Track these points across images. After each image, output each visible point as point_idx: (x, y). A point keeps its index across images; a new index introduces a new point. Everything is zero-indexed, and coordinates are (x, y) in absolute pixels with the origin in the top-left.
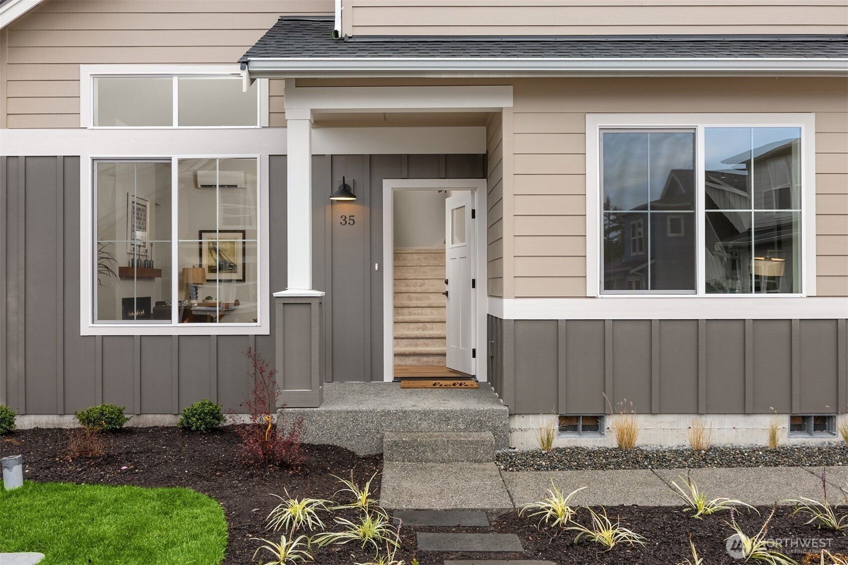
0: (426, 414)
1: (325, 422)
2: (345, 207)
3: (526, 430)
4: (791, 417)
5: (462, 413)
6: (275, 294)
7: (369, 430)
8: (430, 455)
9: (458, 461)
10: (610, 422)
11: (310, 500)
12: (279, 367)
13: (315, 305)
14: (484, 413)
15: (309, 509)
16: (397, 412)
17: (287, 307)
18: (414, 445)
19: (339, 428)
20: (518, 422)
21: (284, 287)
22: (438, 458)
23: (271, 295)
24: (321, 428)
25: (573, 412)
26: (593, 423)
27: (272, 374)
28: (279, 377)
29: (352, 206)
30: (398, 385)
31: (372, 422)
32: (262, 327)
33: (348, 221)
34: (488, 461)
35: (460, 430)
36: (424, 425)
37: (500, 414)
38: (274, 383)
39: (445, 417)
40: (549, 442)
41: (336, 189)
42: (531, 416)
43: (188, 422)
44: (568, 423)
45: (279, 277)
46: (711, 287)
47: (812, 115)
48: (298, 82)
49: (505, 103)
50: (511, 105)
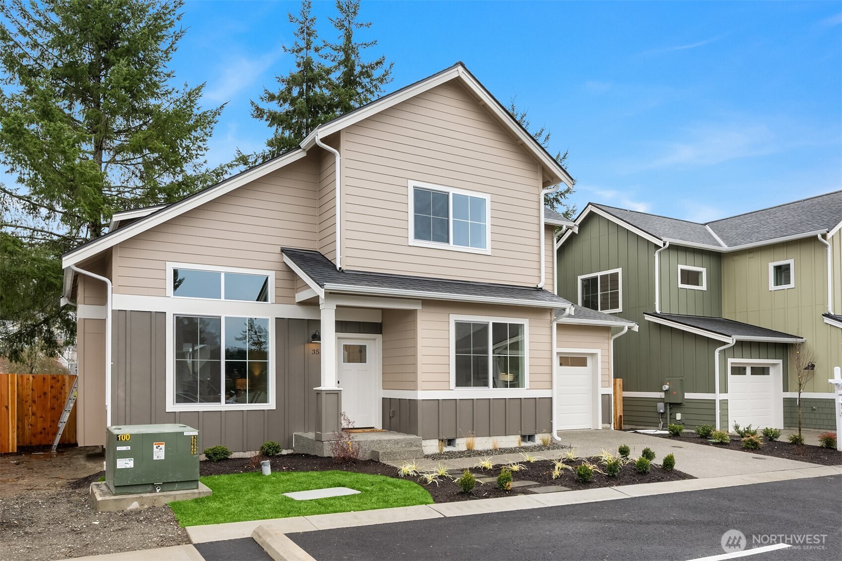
0: (389, 441)
2: (314, 346)
3: (426, 446)
4: (521, 436)
5: (403, 440)
8: (398, 457)
9: (409, 459)
10: (458, 441)
13: (339, 394)
16: (377, 441)
17: (327, 395)
18: (393, 453)
20: (424, 443)
22: (402, 458)
25: (445, 437)
26: (452, 442)
31: (367, 445)
32: (270, 405)
33: (316, 352)
34: (421, 458)
36: (389, 445)
37: (416, 440)
39: (397, 442)
40: (442, 449)
42: (428, 440)
46: (495, 386)
47: (528, 319)
48: (330, 293)
49: (418, 307)
50: (421, 308)
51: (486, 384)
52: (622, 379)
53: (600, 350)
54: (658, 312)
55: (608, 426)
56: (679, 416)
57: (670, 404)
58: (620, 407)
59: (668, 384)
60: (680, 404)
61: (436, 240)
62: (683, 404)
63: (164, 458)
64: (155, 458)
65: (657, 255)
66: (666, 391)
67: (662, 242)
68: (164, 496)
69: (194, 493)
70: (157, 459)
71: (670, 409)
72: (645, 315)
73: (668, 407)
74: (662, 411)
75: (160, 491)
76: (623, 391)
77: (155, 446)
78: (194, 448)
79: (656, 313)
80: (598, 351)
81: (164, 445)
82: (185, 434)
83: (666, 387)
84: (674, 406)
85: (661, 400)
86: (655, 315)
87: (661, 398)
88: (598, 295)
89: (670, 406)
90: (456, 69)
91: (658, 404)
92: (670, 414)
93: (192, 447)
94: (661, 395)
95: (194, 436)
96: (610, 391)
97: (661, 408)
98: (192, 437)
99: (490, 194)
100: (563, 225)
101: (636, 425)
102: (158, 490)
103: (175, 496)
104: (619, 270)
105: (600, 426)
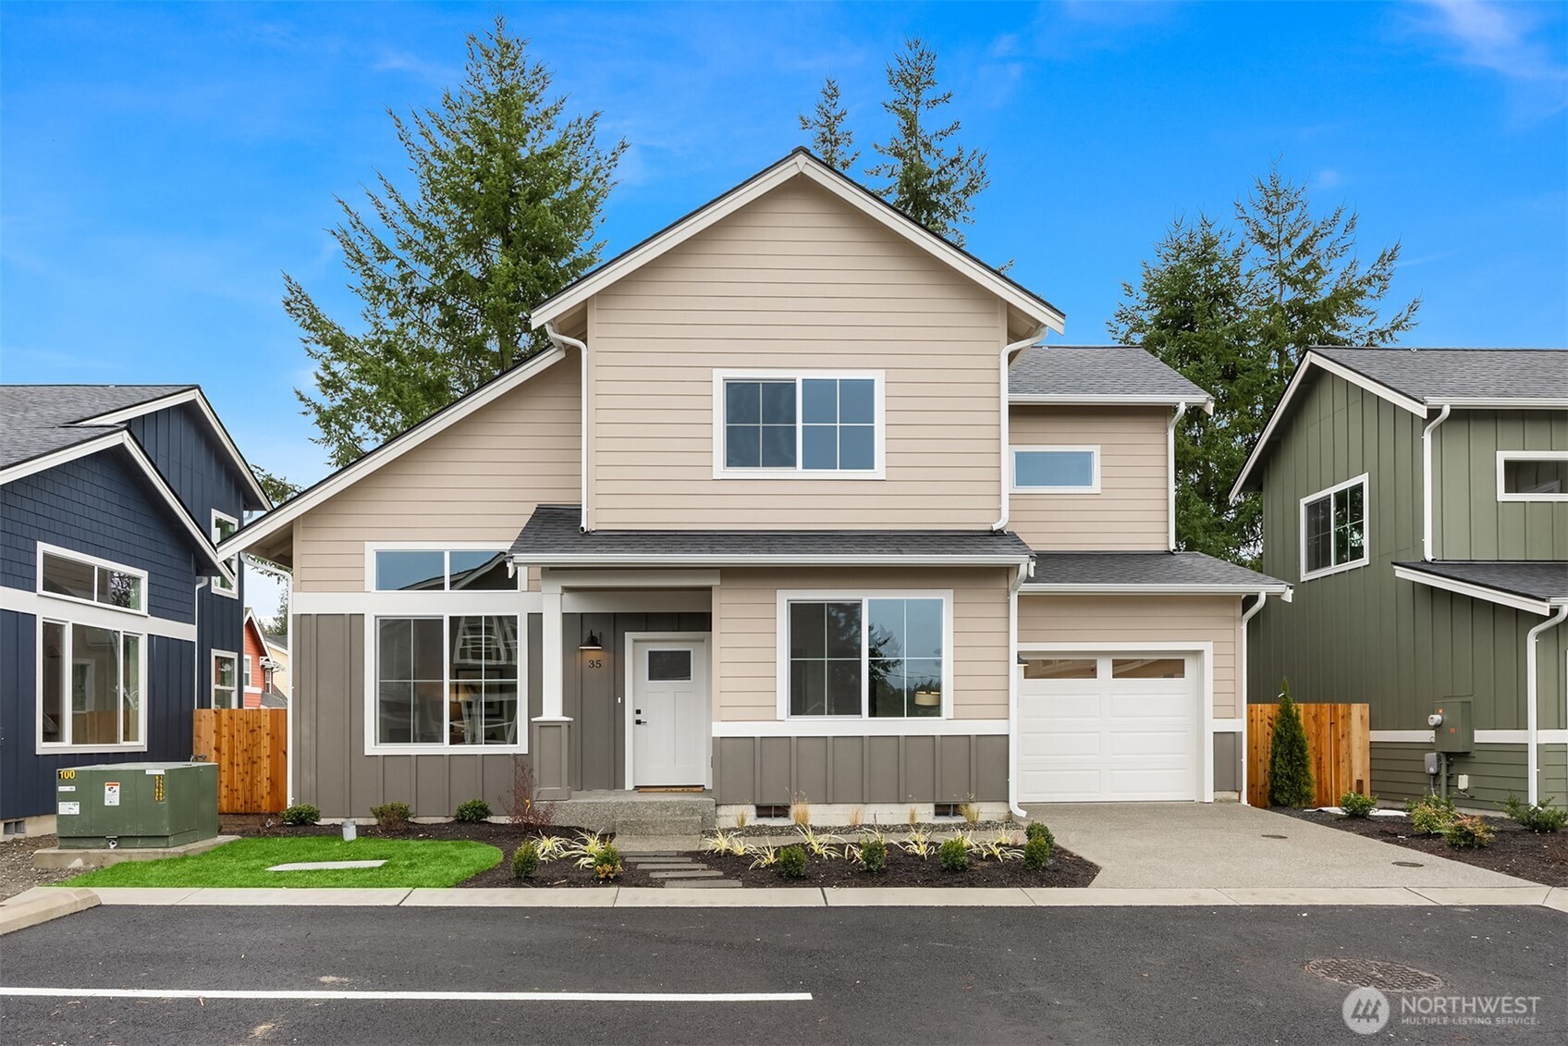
0: (652, 804)
1: (572, 810)
2: (593, 654)
3: (729, 816)
4: (936, 806)
6: (533, 720)
7: (606, 816)
8: (651, 831)
9: (672, 834)
10: (795, 810)
11: (558, 839)
12: (536, 767)
13: (565, 728)
14: (696, 803)
15: (557, 843)
16: (628, 803)
17: (542, 729)
18: (640, 824)
19: (583, 815)
20: (723, 810)
21: (540, 714)
22: (658, 832)
23: (529, 720)
24: (569, 814)
25: (767, 802)
26: (782, 811)
27: (531, 770)
28: (536, 774)
29: (600, 653)
30: (636, 791)
32: (521, 747)
33: (596, 664)
34: (695, 834)
35: (676, 815)
36: (650, 812)
37: (708, 804)
38: (532, 777)
40: (743, 821)
41: (585, 640)
42: (733, 806)
43: (462, 815)
44: (763, 811)
45: (536, 706)
46: (873, 713)
47: (952, 591)
48: (551, 569)
49: (714, 582)
50: (719, 583)
51: (856, 710)
52: (1367, 705)
53: (1211, 643)
54: (1429, 557)
55: (1235, 796)
56: (1463, 782)
57: (1448, 755)
58: (1363, 763)
59: (1441, 711)
60: (1466, 754)
61: (768, 463)
62: (1471, 755)
63: (118, 804)
64: (107, 803)
65: (1427, 437)
66: (1437, 727)
67: (1425, 408)
68: (116, 854)
69: (157, 853)
70: (109, 804)
71: (1448, 766)
72: (1395, 567)
73: (1444, 761)
74: (1432, 770)
75: (115, 848)
76: (1370, 729)
77: (107, 788)
78: (159, 792)
79: (1426, 561)
80: (1208, 648)
81: (118, 787)
82: (147, 773)
83: (1436, 718)
84: (1455, 759)
85: (1427, 747)
86: (1423, 567)
87: (1431, 743)
88: (1330, 534)
89: (1448, 760)
90: (793, 161)
91: (1426, 755)
92: (1448, 778)
93: (157, 790)
94: (1427, 736)
95: (159, 776)
96: (1240, 725)
97: (1431, 763)
98: (157, 777)
99: (884, 371)
100: (1178, 404)
101: (1393, 800)
102: (112, 846)
103: (130, 855)
104: (1363, 479)
105: (1209, 796)
